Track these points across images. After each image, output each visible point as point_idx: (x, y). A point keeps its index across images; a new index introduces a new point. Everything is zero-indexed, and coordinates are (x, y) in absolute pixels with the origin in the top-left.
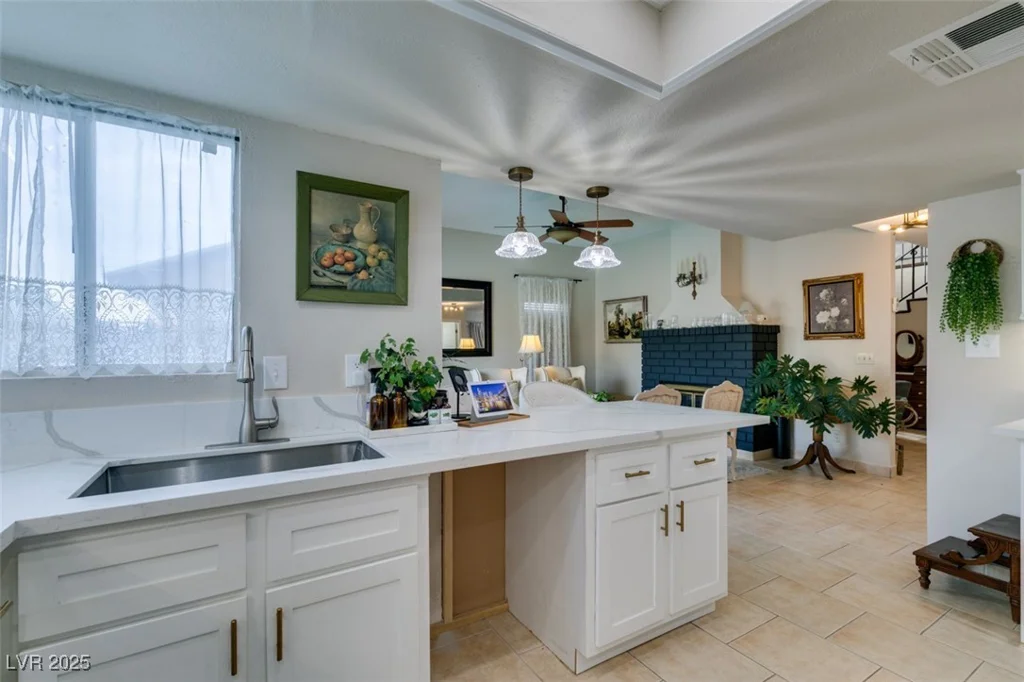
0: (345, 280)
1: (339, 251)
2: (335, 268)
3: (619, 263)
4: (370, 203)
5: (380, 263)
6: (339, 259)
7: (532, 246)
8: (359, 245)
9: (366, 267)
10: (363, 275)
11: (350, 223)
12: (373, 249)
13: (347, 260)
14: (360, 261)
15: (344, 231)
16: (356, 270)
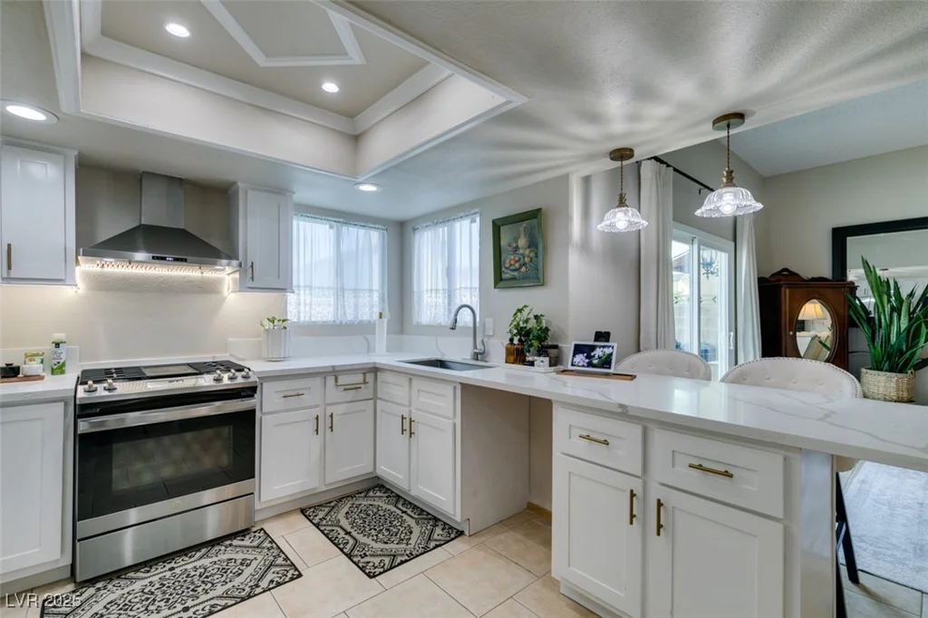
0: (516, 274)
1: (512, 257)
2: (511, 268)
3: (760, 206)
4: (524, 224)
5: (531, 261)
6: (512, 262)
7: (636, 220)
8: (521, 251)
9: (525, 264)
10: (523, 269)
11: (516, 240)
12: (527, 252)
13: (516, 262)
14: (522, 261)
15: (514, 245)
16: (520, 267)
